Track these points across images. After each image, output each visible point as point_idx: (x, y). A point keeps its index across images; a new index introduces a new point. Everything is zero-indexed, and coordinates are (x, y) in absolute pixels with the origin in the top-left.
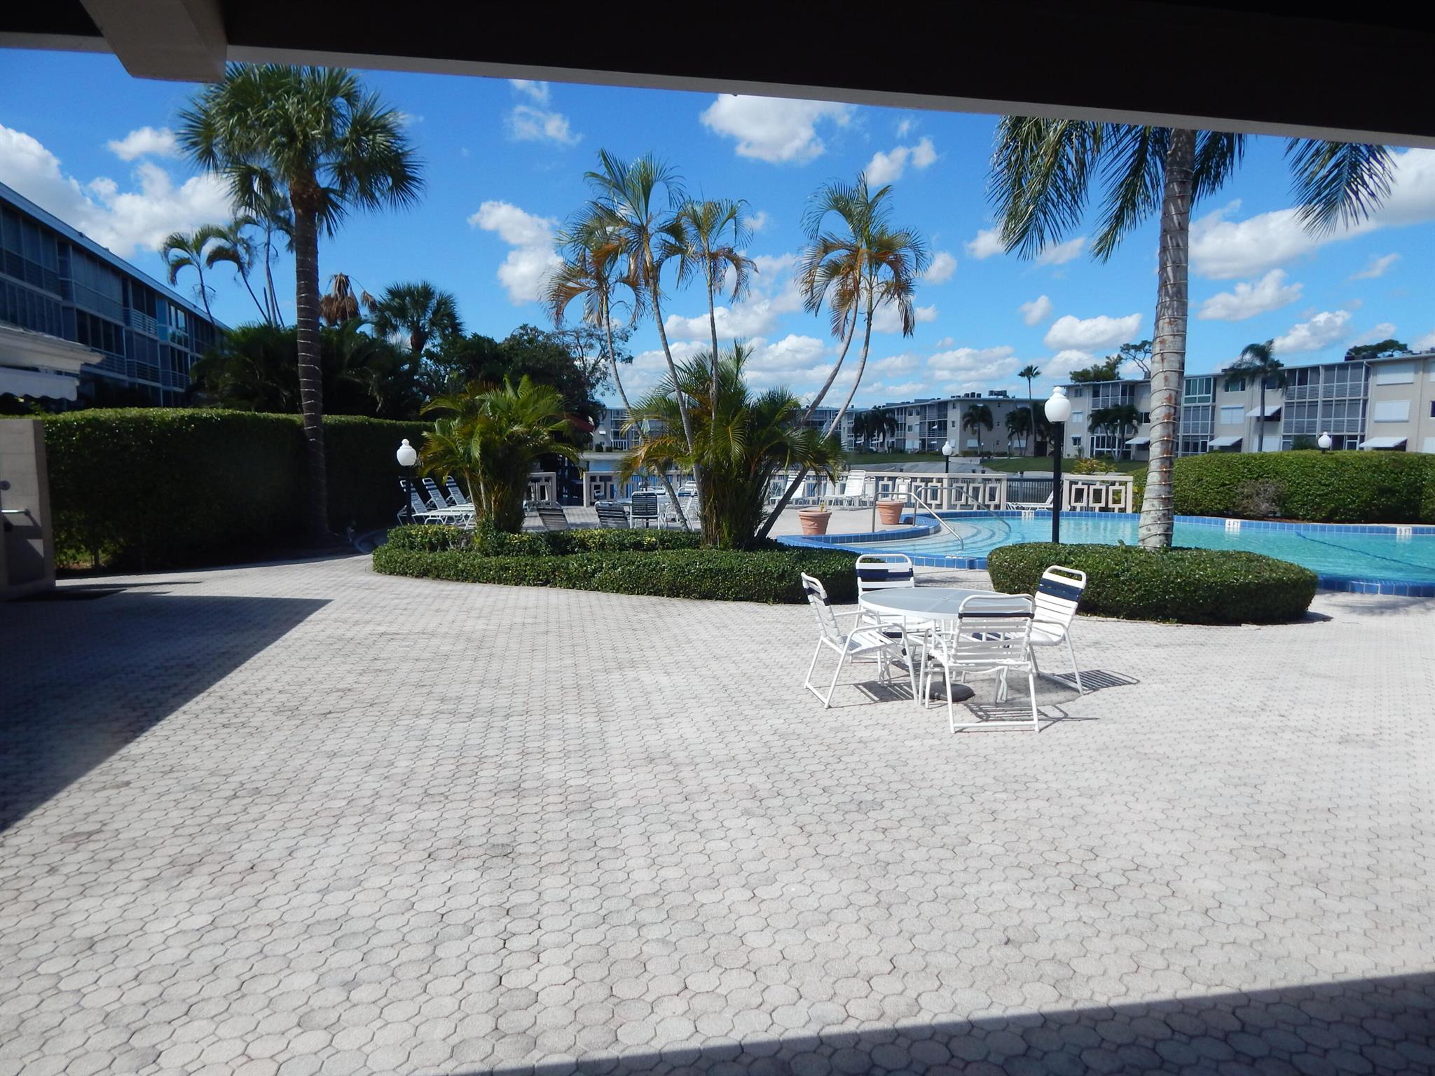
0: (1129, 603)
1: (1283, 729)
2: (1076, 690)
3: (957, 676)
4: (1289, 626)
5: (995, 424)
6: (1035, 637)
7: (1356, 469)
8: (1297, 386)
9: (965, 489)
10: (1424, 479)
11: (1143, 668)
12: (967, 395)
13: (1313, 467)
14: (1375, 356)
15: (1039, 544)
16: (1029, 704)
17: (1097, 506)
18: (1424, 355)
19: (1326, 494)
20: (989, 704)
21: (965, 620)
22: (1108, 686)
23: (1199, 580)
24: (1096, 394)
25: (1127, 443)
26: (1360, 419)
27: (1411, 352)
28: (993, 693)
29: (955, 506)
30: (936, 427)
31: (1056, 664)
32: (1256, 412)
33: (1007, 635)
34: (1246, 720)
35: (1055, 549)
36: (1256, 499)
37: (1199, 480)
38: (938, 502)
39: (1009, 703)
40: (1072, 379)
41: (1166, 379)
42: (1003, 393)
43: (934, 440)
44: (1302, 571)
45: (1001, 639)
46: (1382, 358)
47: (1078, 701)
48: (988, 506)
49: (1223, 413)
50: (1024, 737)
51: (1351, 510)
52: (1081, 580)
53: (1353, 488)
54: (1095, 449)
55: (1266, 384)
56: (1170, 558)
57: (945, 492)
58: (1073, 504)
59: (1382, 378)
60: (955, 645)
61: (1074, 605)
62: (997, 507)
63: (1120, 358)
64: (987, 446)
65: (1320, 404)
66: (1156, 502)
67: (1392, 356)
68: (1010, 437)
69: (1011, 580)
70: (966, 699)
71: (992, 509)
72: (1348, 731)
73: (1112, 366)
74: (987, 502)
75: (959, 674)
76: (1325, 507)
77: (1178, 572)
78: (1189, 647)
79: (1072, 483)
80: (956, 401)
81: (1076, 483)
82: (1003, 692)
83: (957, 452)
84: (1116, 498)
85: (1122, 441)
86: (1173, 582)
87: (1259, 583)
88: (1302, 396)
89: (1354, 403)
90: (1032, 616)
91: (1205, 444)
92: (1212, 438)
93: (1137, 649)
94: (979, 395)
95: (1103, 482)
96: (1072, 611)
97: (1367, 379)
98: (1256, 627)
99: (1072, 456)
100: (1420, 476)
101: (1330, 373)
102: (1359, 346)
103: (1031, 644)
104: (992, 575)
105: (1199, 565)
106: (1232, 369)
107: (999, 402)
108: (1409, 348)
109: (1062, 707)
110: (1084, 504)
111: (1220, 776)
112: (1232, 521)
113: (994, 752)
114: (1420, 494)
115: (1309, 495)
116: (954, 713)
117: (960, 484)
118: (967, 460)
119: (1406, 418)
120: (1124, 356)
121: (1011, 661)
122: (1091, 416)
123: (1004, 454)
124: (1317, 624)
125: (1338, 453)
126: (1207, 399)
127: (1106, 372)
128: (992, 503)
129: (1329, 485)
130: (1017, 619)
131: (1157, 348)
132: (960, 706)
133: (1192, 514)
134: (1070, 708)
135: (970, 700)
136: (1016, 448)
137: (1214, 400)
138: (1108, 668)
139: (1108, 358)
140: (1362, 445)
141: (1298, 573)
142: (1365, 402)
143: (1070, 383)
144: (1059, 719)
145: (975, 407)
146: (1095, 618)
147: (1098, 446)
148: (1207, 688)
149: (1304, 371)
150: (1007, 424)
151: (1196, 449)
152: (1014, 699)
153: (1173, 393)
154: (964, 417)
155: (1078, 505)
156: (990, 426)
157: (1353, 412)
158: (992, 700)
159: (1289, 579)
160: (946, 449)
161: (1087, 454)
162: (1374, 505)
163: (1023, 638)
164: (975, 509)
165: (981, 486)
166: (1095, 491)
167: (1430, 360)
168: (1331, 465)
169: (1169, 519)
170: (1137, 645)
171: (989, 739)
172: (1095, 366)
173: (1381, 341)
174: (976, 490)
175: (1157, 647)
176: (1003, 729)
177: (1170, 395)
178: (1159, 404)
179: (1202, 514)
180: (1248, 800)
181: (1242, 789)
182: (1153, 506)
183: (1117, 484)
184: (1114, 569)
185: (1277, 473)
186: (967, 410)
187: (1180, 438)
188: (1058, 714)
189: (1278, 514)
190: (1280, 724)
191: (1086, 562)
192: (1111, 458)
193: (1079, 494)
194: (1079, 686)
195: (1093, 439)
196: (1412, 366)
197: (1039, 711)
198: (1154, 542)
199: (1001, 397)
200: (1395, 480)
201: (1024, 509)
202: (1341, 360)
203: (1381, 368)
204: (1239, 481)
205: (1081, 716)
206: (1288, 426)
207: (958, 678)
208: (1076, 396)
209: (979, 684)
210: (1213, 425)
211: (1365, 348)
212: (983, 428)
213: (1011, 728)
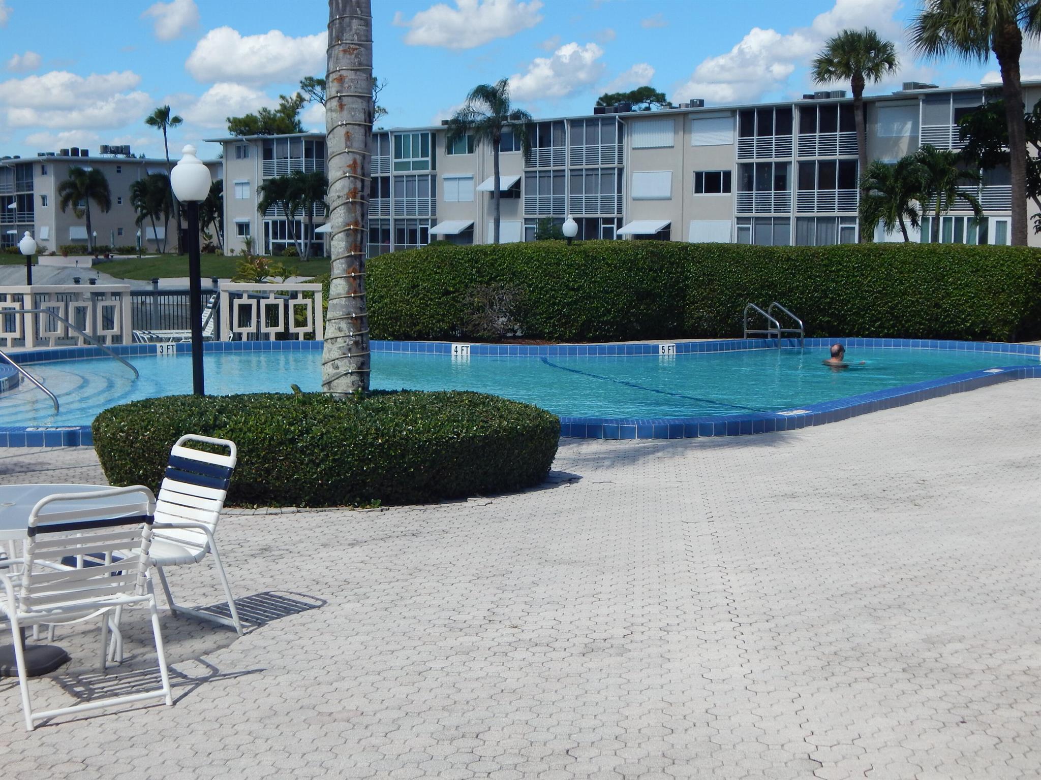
0: (312, 482)
1: (514, 646)
2: (232, 629)
3: (40, 632)
4: (528, 495)
5: (114, 200)
6: (158, 552)
7: (609, 265)
8: (538, 148)
9: (61, 314)
10: (687, 278)
11: (331, 581)
12: (65, 152)
13: (558, 264)
14: (628, 109)
15: (173, 399)
16: (156, 662)
17: (273, 331)
18: (683, 109)
19: (576, 302)
20: (94, 671)
21: (39, 537)
22: (279, 616)
23: (407, 439)
24: (268, 155)
25: (318, 230)
26: (616, 194)
27: (670, 104)
28: (100, 652)
29: (46, 342)
30: (14, 206)
31: (204, 590)
32: (489, 185)
33: (116, 553)
34: (467, 640)
35: (198, 406)
36: (488, 311)
37: (414, 287)
38: (17, 335)
39: (126, 664)
40: (231, 129)
41: (348, 136)
42: (125, 150)
43: (12, 228)
44: (540, 414)
45: (107, 562)
46: (639, 112)
47: (235, 646)
48: (103, 339)
49: (447, 184)
50: (150, 718)
51: (606, 323)
52: (229, 454)
53: (607, 292)
54: (271, 241)
55: (500, 143)
56: (366, 409)
57: (28, 318)
58: (236, 329)
59: (638, 139)
60: (25, 581)
61: (220, 494)
62: (117, 339)
63: (301, 99)
64: (101, 237)
65: (567, 174)
66: (344, 325)
67: (648, 109)
68: (139, 221)
69: (133, 460)
70: (55, 667)
71: (109, 343)
72: (594, 636)
73: (290, 110)
74: (100, 332)
75: (43, 628)
76: (575, 320)
77: (377, 429)
78: (397, 541)
79: (233, 296)
80: (47, 162)
81: (240, 296)
82: (116, 648)
83: (52, 246)
84: (300, 318)
85: (310, 227)
86: (372, 445)
87: (486, 437)
88: (545, 162)
89: (607, 172)
90: (149, 520)
91: (424, 231)
92: (434, 223)
93: (324, 553)
94: (85, 153)
95: (282, 293)
96: (217, 504)
97: (620, 141)
98: (483, 501)
99: (237, 253)
100: (682, 273)
101: (577, 130)
102: (610, 93)
103: (158, 565)
104: (101, 455)
105: (407, 416)
106: (455, 121)
107: (119, 165)
108: (668, 99)
109: (211, 659)
110: (253, 329)
111: (432, 728)
112: (459, 345)
113: (99, 751)
114: (683, 298)
115: (554, 304)
116: (34, 695)
117: (53, 304)
118: (69, 261)
119: (668, 194)
120: (306, 96)
121: (122, 597)
122: (263, 188)
123: (131, 251)
124: (562, 488)
125: (588, 244)
126: (423, 165)
127: (283, 119)
128: (109, 333)
129: (578, 290)
130: (126, 528)
131: (333, 89)
132: (45, 682)
133: (408, 337)
134: (222, 659)
135: (61, 670)
136: (149, 240)
137: (434, 168)
138: (281, 587)
139: (283, 97)
140: (620, 231)
141: (535, 418)
142: (621, 171)
143: (228, 135)
144: (205, 680)
145: (79, 173)
146: (263, 510)
147: (275, 237)
148: (418, 599)
149: (545, 126)
150: (134, 199)
151: (413, 240)
152: (134, 657)
153: (359, 159)
154: (61, 188)
155: (245, 331)
156: (105, 204)
157: (606, 188)
158: (98, 665)
159: (524, 427)
160: (26, 244)
161: (260, 250)
162: (633, 314)
163: (137, 557)
164: (81, 345)
165: (89, 305)
166: (268, 307)
167: (691, 116)
168: (579, 260)
169: (363, 349)
170: (325, 546)
171: (91, 732)
172: (265, 110)
173: (635, 88)
174: (81, 312)
175: (352, 545)
176: (115, 709)
177: (355, 162)
178: (339, 174)
179: (421, 336)
180: (467, 758)
181: (460, 743)
182: (340, 330)
183: (300, 296)
184: (287, 432)
185: (514, 274)
186: (66, 177)
187: (392, 223)
188: (203, 672)
189: (519, 334)
190: (511, 639)
191: (246, 422)
192: (295, 254)
193: (245, 311)
194: (234, 621)
195: (267, 224)
196: (670, 123)
197: (170, 670)
198: (344, 386)
199: (121, 157)
200: (654, 280)
201: (160, 340)
202: (590, 113)
203: (638, 125)
204: (466, 286)
205: (237, 670)
206: (530, 204)
207: (43, 635)
208: (239, 157)
209: (78, 640)
210: (434, 203)
211: (618, 97)
212: (94, 208)
213: (128, 706)
